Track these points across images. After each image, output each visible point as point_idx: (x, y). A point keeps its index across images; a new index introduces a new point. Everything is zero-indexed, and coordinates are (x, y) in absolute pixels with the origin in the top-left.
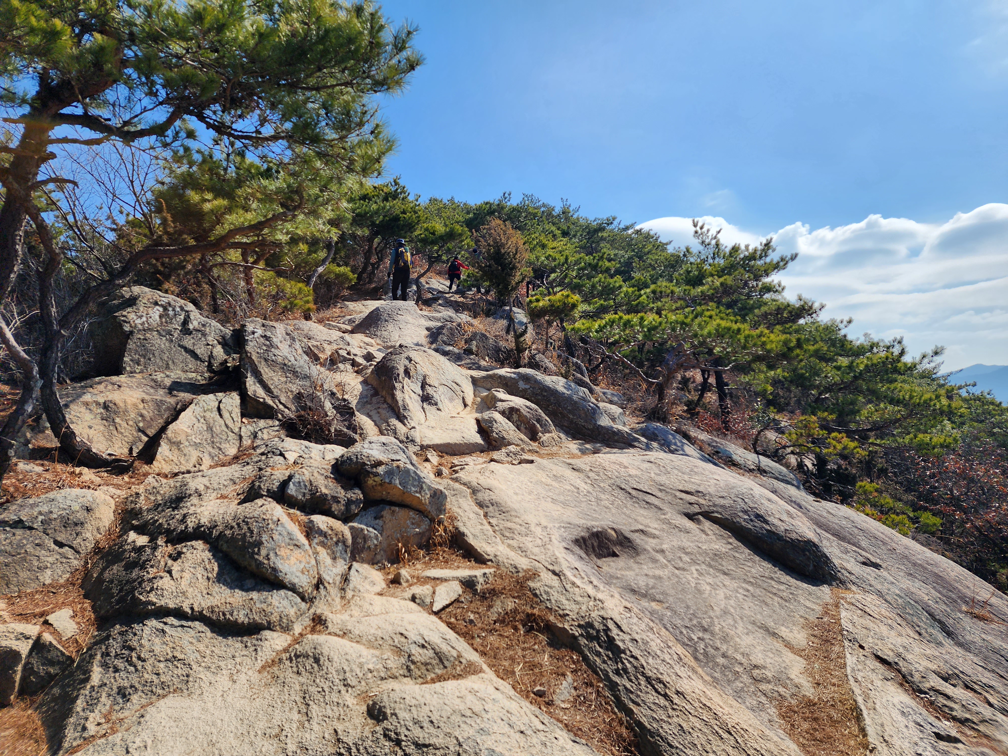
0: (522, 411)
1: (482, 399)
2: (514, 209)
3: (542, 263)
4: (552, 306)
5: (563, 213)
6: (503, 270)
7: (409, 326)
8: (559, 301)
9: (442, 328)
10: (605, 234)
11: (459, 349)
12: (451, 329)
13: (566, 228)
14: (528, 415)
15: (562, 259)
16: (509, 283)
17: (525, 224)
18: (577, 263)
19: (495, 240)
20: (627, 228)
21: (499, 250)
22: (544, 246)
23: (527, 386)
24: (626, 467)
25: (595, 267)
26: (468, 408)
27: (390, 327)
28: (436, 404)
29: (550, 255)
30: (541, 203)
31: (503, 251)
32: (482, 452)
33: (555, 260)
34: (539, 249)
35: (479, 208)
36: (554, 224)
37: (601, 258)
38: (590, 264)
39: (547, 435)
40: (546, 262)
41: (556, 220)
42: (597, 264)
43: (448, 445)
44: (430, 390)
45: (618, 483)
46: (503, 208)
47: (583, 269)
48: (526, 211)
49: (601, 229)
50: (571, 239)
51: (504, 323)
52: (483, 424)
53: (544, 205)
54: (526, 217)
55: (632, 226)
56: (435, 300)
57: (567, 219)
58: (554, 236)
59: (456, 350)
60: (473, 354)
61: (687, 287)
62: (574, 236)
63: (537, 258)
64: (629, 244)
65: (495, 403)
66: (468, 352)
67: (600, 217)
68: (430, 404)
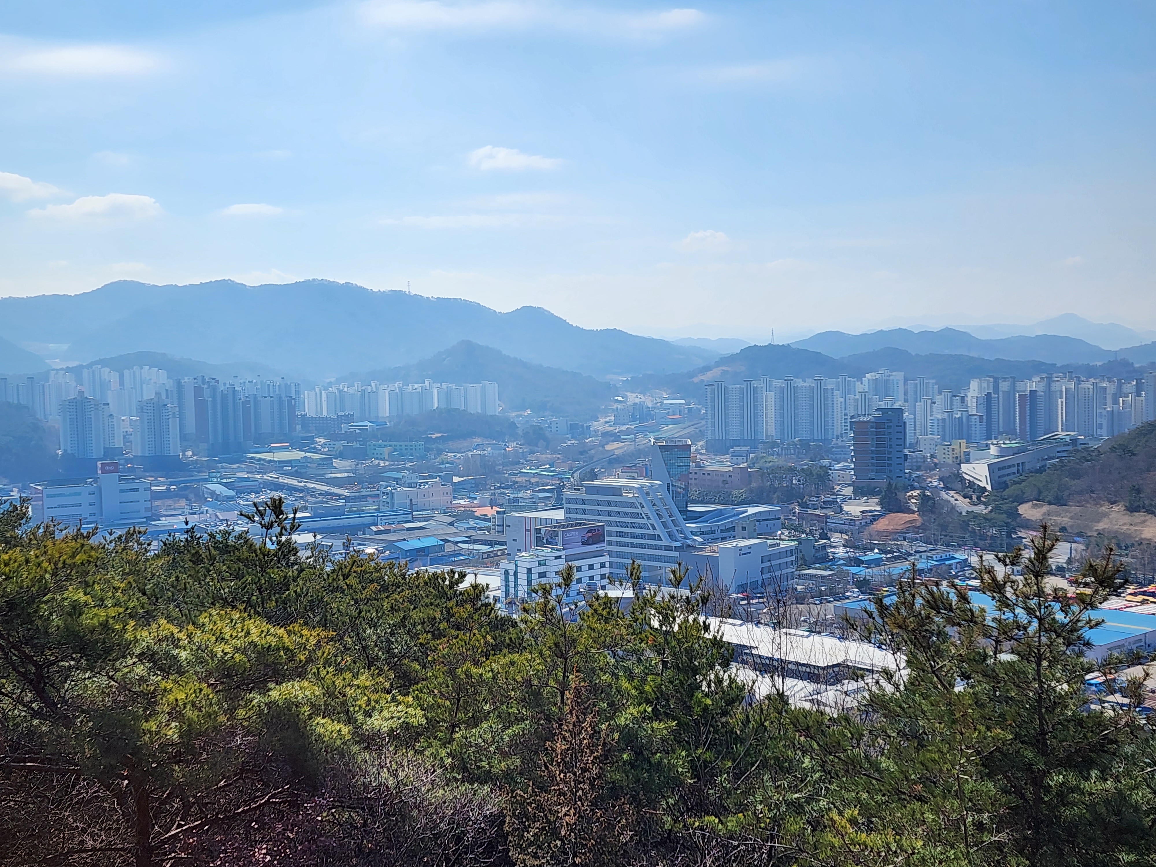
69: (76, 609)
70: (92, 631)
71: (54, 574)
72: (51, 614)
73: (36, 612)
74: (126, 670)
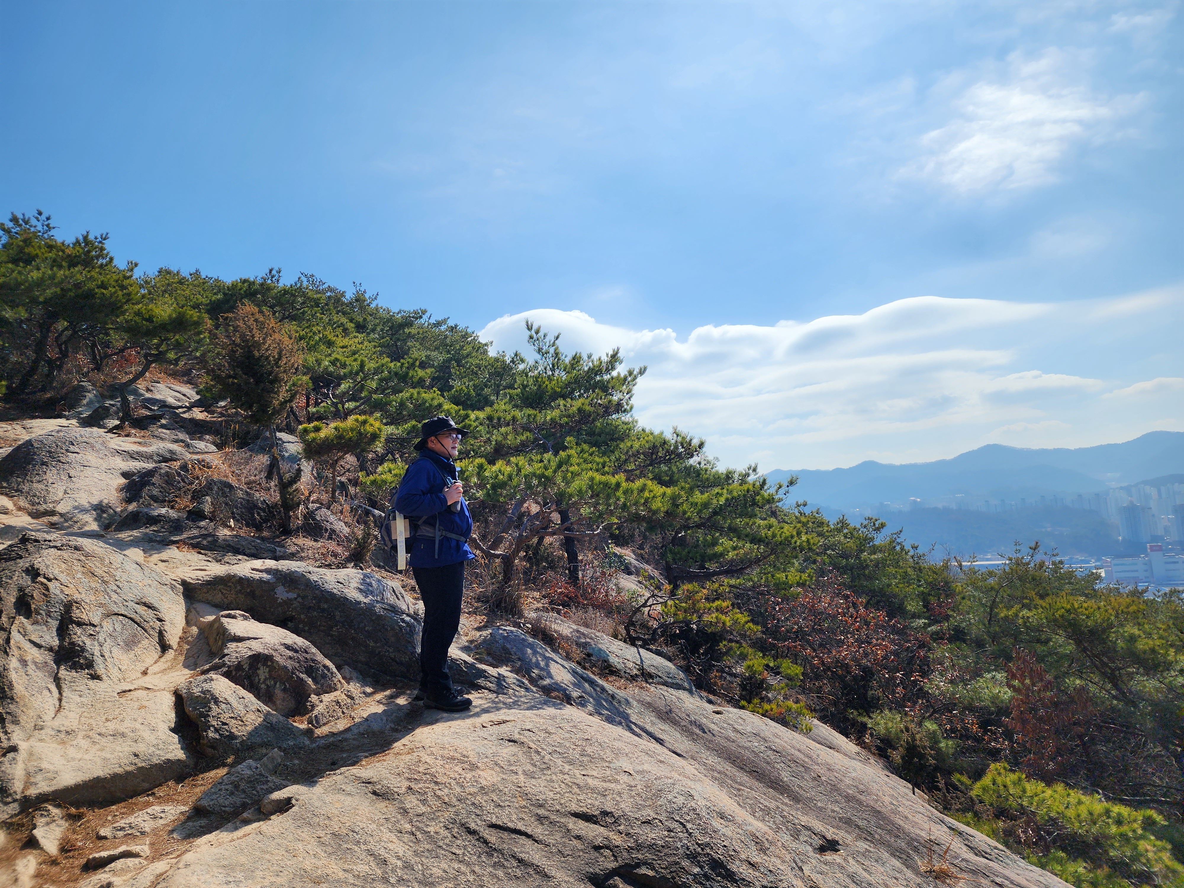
0: (278, 658)
1: (201, 631)
2: (285, 292)
3: (326, 369)
4: (340, 437)
5: (357, 300)
6: (257, 383)
7: (88, 471)
8: (352, 430)
9: (150, 473)
10: (413, 331)
11: (179, 510)
12: (167, 474)
13: (361, 320)
14: (289, 664)
15: (356, 366)
16: (268, 404)
17: (303, 313)
18: (377, 371)
19: (243, 336)
20: (438, 324)
21: (250, 352)
22: (330, 344)
23: (292, 595)
24: (474, 767)
25: (404, 378)
26: (170, 654)
27: (51, 475)
28: (90, 665)
29: (337, 359)
30: (326, 286)
31: (256, 354)
32: (180, 779)
33: (344, 366)
34: (323, 347)
35: (234, 286)
36: (344, 313)
37: (412, 366)
38: (396, 374)
39: (327, 698)
40: (331, 369)
41: (348, 309)
42: (407, 373)
43: (96, 783)
44: (79, 635)
45: (463, 817)
46: (269, 289)
47: (386, 380)
48: (304, 295)
49: (407, 322)
50: (369, 334)
51: (264, 459)
52: (189, 709)
53: (330, 289)
54: (304, 303)
55: (444, 321)
56: (154, 419)
57: (361, 308)
58: (345, 330)
59: (173, 514)
60: (204, 518)
61: (531, 412)
62: (373, 330)
63: (319, 362)
64: (443, 344)
65: (224, 645)
66: (196, 515)
67: (406, 309)
68: (76, 667)
69: (1133, 639)
70: (1145, 652)
71: (1117, 617)
72: (1117, 640)
73: (1107, 637)
74: (1172, 679)
